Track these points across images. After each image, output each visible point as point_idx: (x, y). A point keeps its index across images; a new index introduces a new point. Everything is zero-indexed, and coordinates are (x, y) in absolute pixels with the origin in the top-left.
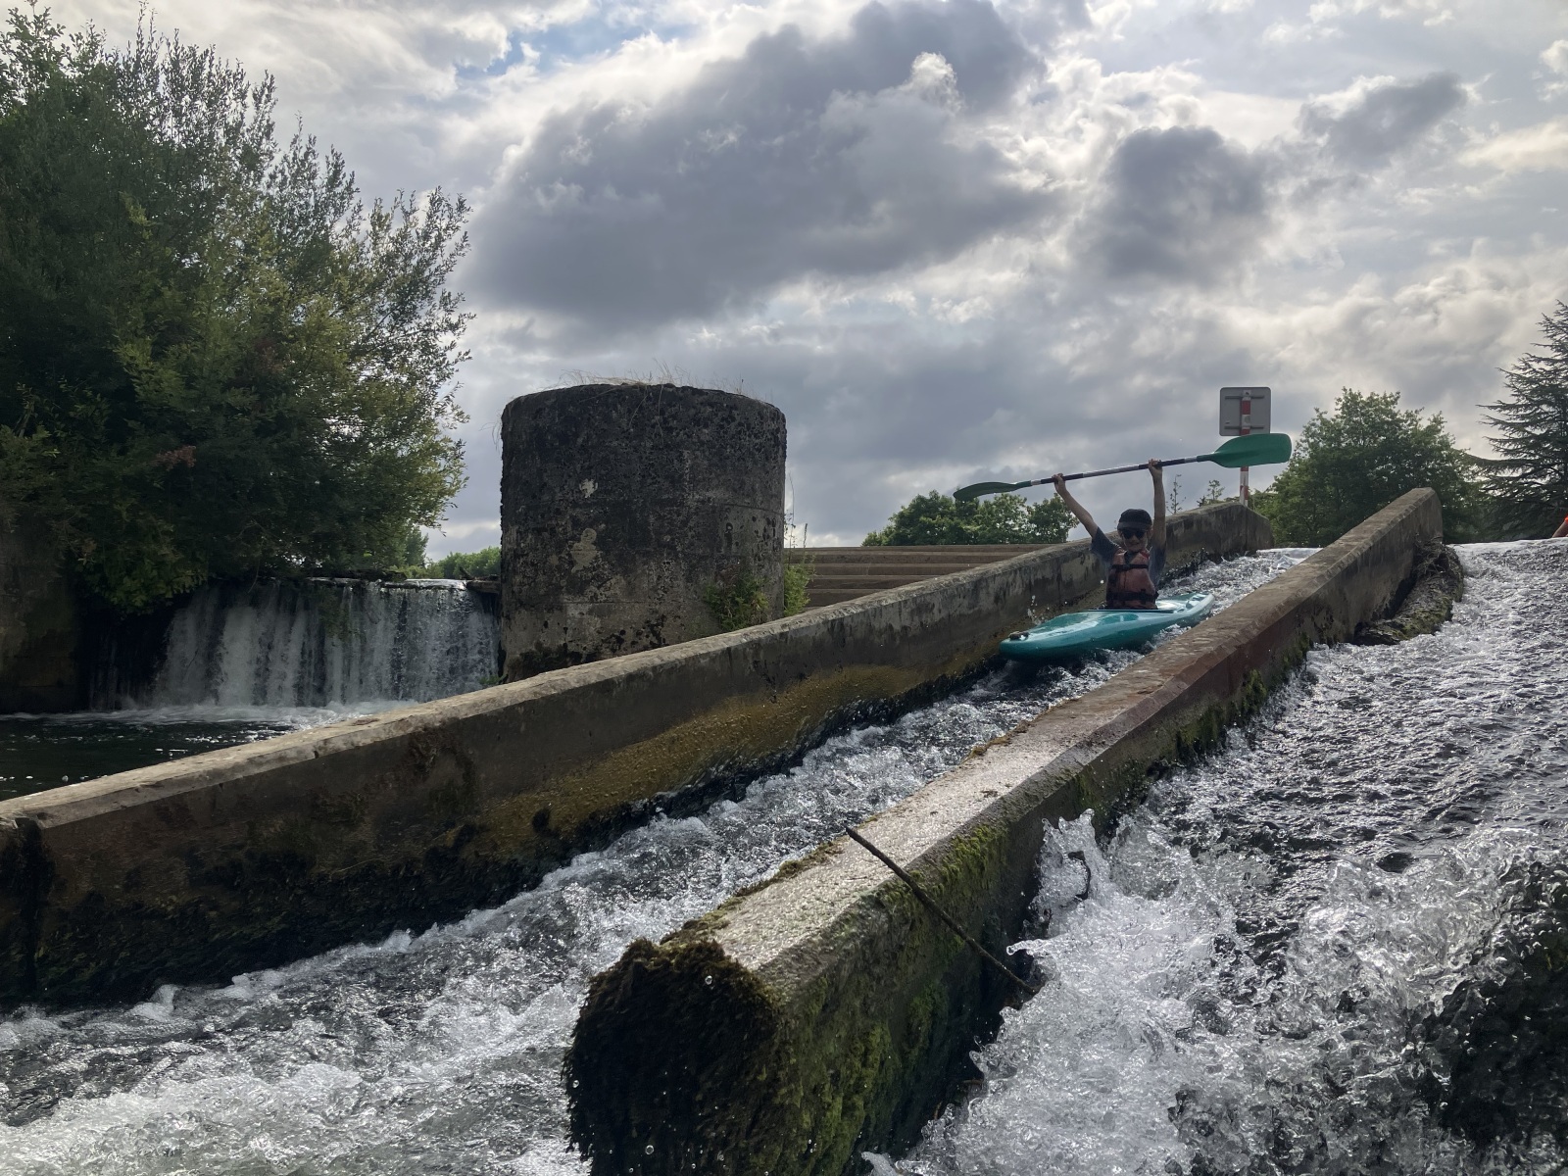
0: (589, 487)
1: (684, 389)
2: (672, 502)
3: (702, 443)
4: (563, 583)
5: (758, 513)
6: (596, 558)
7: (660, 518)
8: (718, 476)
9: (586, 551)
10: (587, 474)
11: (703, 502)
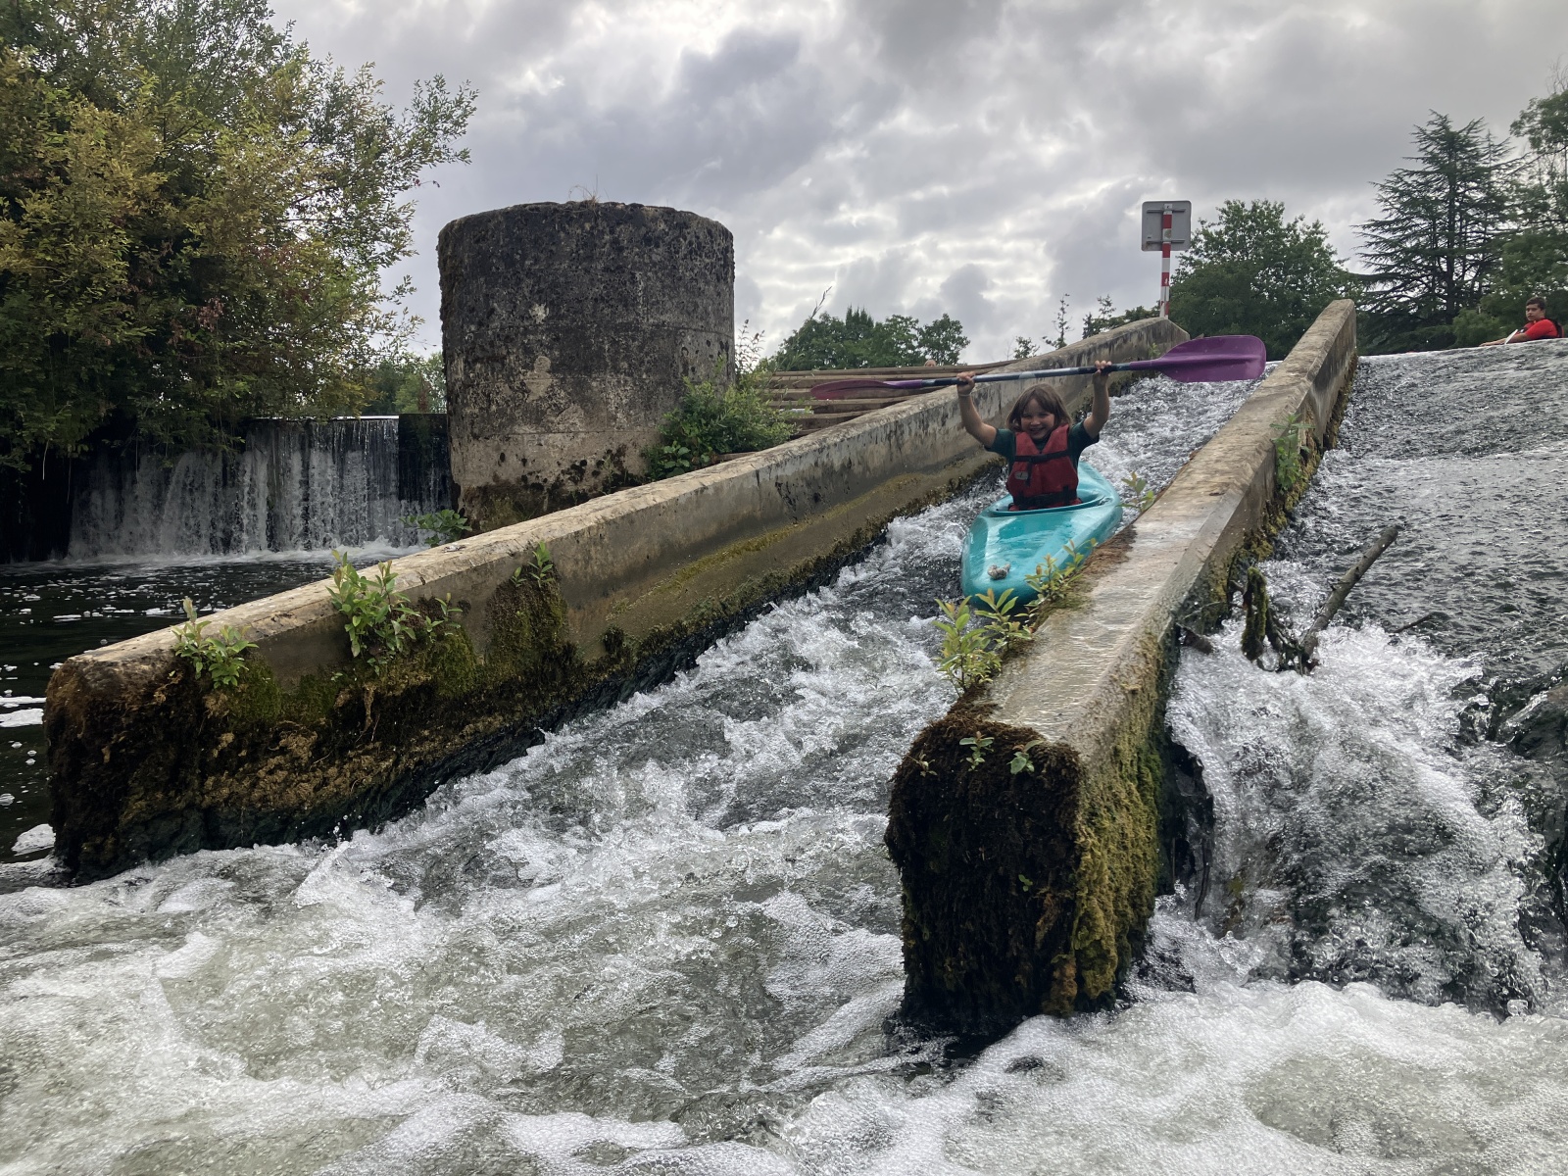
0: (540, 312)
1: (634, 206)
2: (627, 327)
3: (655, 264)
4: (518, 413)
5: (711, 337)
6: (552, 386)
7: (614, 342)
8: (671, 298)
9: (540, 381)
10: (540, 296)
11: (657, 326)
